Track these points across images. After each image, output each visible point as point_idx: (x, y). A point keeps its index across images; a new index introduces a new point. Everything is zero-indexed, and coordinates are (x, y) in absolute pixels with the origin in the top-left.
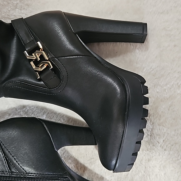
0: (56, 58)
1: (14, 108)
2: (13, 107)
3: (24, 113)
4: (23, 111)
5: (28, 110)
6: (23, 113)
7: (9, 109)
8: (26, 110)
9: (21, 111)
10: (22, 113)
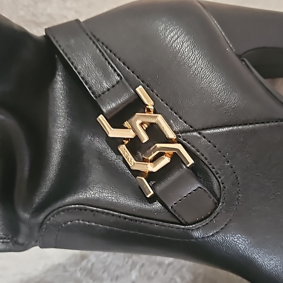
0: (195, 130)
1: (59, 265)
2: (56, 263)
3: (85, 273)
4: (80, 269)
5: (93, 265)
6: (81, 274)
7: (48, 271)
8: (89, 265)
9: (76, 271)
10: (79, 274)
